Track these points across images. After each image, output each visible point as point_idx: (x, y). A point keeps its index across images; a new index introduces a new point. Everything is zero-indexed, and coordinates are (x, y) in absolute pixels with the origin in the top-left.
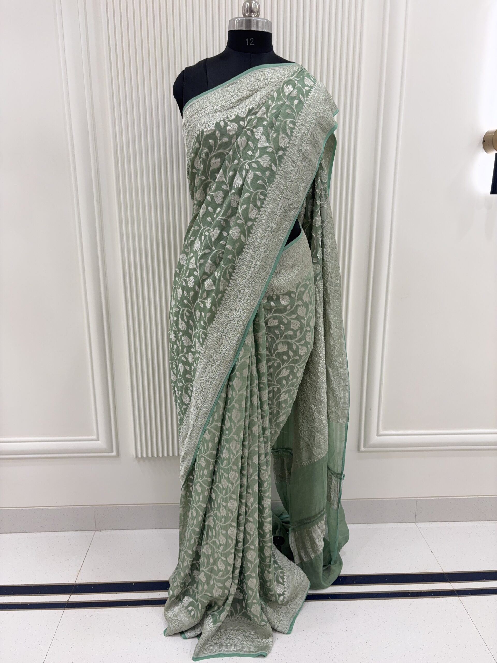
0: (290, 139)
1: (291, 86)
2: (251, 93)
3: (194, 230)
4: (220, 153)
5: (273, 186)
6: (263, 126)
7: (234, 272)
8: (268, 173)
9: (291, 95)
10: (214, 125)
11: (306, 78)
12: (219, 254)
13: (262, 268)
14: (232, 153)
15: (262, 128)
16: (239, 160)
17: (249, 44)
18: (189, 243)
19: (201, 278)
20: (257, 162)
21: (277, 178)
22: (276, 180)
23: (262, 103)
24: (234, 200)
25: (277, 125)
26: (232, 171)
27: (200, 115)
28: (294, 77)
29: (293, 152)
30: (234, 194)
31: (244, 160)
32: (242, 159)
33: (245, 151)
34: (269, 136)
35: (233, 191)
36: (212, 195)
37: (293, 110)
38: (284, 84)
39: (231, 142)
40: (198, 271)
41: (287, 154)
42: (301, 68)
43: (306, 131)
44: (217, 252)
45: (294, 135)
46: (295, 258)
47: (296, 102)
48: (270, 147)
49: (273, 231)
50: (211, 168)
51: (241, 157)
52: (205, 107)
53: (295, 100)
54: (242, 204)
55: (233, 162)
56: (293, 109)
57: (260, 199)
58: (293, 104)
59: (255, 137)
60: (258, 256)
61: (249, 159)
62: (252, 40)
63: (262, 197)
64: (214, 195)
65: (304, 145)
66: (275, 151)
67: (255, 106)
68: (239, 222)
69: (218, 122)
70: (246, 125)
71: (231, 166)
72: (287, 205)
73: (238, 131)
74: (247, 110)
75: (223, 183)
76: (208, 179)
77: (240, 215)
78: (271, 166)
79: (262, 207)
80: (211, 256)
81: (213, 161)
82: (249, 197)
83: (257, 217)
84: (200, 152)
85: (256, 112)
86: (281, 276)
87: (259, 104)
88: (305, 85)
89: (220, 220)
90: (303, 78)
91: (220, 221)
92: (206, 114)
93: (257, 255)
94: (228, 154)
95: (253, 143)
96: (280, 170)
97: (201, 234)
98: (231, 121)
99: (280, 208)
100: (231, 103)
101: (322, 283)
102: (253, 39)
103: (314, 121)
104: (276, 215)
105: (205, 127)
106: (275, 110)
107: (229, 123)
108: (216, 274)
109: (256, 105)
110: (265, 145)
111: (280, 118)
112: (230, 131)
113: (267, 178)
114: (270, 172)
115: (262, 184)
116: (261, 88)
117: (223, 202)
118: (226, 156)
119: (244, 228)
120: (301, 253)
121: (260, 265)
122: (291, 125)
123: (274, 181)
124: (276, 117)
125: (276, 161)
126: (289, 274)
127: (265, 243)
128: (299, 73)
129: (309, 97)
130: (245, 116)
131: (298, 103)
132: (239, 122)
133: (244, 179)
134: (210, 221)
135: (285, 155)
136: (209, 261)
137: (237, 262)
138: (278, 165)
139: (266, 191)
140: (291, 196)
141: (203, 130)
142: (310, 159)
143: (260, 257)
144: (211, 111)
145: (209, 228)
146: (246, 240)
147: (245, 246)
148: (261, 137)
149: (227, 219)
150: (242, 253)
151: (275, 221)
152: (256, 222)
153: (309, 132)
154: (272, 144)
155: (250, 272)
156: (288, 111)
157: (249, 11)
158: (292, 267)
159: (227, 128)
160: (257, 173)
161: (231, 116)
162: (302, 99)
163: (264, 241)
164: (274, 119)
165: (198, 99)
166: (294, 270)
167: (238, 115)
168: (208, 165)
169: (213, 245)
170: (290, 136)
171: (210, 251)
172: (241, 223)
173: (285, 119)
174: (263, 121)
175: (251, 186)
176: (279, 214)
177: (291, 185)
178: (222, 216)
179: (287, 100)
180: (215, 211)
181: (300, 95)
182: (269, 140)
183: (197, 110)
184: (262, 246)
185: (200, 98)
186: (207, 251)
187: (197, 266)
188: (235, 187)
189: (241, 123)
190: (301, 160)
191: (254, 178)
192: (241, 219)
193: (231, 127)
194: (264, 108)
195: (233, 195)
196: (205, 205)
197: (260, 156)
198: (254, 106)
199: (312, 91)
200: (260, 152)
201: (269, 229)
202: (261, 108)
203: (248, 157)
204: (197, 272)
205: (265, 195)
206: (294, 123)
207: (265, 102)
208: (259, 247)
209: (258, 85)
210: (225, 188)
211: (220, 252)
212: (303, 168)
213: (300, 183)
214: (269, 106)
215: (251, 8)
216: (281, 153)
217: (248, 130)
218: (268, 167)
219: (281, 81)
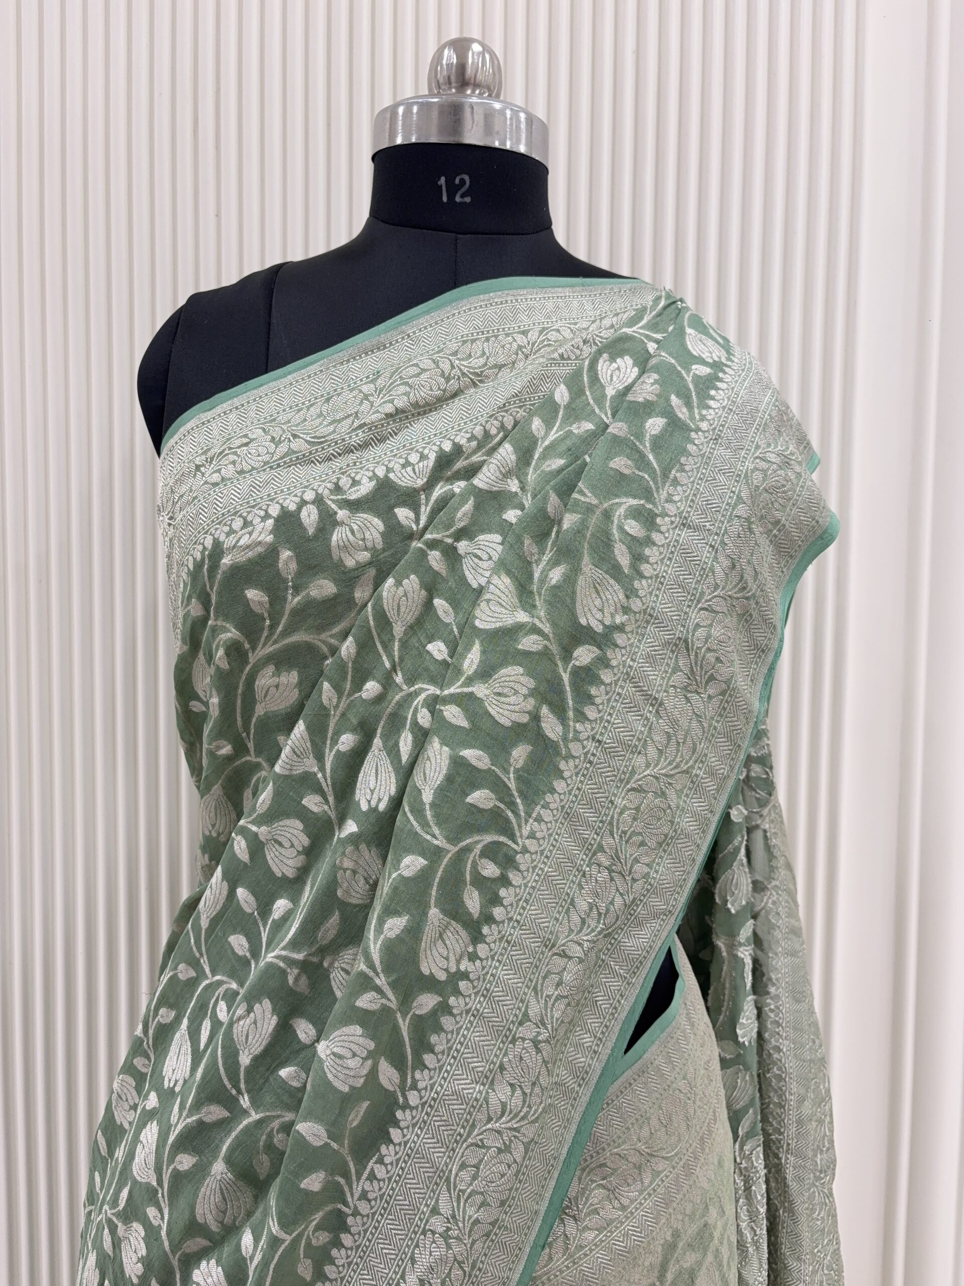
0: (630, 593)
1: (628, 360)
2: (453, 385)
3: (174, 978)
4: (295, 647)
5: (546, 815)
6: (505, 528)
7: (338, 1244)
8: (520, 754)
9: (630, 397)
10: (270, 522)
11: (689, 331)
12: (270, 1136)
13: (487, 1235)
14: (353, 650)
15: (498, 538)
16: (388, 683)
17: (451, 196)
18: (151, 1032)
19: (175, 1247)
20: (466, 702)
21: (566, 774)
22: (560, 785)
23: (502, 427)
24: (354, 872)
25: (566, 526)
26: (353, 731)
27: (216, 478)
28: (641, 328)
29: (644, 648)
30: (354, 839)
31: (410, 681)
32: (399, 679)
33: (414, 641)
34: (530, 576)
35: (351, 827)
36: (256, 834)
37: (641, 461)
38: (599, 353)
39: (350, 602)
40: (166, 1211)
41: (614, 663)
42: (668, 296)
43: (706, 554)
44: (259, 1122)
45: (646, 569)
46: (654, 1122)
47: (655, 425)
48: (535, 630)
49: (547, 1041)
50: (260, 710)
51: (394, 669)
52: (238, 442)
53: (650, 416)
54: (389, 911)
55: (360, 690)
56: (642, 456)
57: (479, 881)
58: (640, 436)
59: (463, 579)
60: (465, 1175)
61: (433, 681)
62: (463, 182)
63: (490, 870)
64: (262, 838)
65: (695, 616)
66: (554, 648)
67: (469, 440)
68: (366, 1001)
69: (292, 507)
70: (422, 523)
71: (349, 706)
72: (618, 901)
73: (384, 550)
74: (433, 457)
75: (308, 782)
76: (247, 751)
77: (372, 966)
78: (536, 717)
79: (489, 919)
80: (228, 1142)
81: (265, 679)
82: (424, 877)
83: (462, 968)
84: (208, 637)
85: (472, 465)
86: (587, 1228)
87: (487, 435)
88: (690, 359)
89: (282, 964)
90: (681, 333)
91: (284, 973)
92: (242, 472)
93: (463, 1166)
94: (334, 651)
95: (455, 603)
96: (583, 736)
97: (202, 1010)
98: (354, 506)
99: (583, 921)
100: (361, 426)
101: (760, 1149)
102: (466, 178)
103: (742, 510)
104: (564, 955)
105: (226, 529)
106: (561, 458)
107: (342, 514)
108: (247, 1239)
109: (473, 438)
110: (509, 621)
111: (585, 495)
112: (345, 548)
113: (519, 778)
114: (529, 748)
115: (489, 805)
116: (500, 367)
117: (303, 873)
118: (328, 662)
119: (396, 1028)
120: (681, 1084)
121: (477, 1221)
122: (633, 527)
123: (553, 791)
124: (566, 489)
125: (561, 692)
126: (623, 1208)
127: (504, 1105)
128: (659, 315)
129: (712, 403)
130: (420, 482)
131: (664, 430)
132: (391, 508)
133: (406, 774)
134: (240, 953)
135: (608, 666)
136: (219, 1167)
137: (356, 1196)
138: (571, 714)
139: (512, 837)
140: (636, 861)
141: (217, 544)
142: (728, 682)
143: (474, 1178)
144: (267, 458)
145: (234, 986)
146: (403, 1080)
147: (399, 1114)
148: (489, 582)
149: (315, 960)
150: (383, 1149)
151: (559, 984)
152: (457, 992)
153: (721, 559)
154: (542, 614)
155: (424, 1260)
156: (620, 463)
157: (453, 78)
158: (639, 1167)
159: (334, 538)
160: (468, 753)
161: (355, 483)
162: (682, 413)
163: (502, 1093)
164: (553, 499)
165: (219, 410)
166: (647, 1181)
167: (386, 476)
168: (243, 693)
169: (242, 1086)
170: (632, 579)
171: (226, 1114)
172: (375, 1007)
173: (607, 498)
174: (502, 509)
175: (436, 816)
176: (576, 950)
177: (637, 809)
178: (294, 944)
179: (614, 415)
180: (265, 908)
181: (673, 397)
182: (532, 593)
183: (205, 453)
184: (490, 1120)
185: (226, 406)
186: (215, 1112)
187: (160, 1182)
188: (364, 807)
189: (403, 514)
190: (685, 688)
191: (449, 779)
192: (379, 990)
193: (352, 532)
194: (507, 452)
195: (349, 849)
196: (225, 876)
197: (485, 673)
198: (463, 442)
199: (721, 380)
200: (483, 652)
201: (527, 1031)
202: (494, 449)
203: (427, 669)
204: (161, 1211)
205: (508, 861)
206: (648, 519)
207: (516, 423)
208: (473, 1126)
209: (484, 353)
210: (315, 809)
211: (276, 1124)
212: (694, 724)
213: (679, 793)
214: (534, 442)
215: (462, 67)
216: (584, 655)
217: (433, 545)
218: (525, 725)
219: (585, 342)
